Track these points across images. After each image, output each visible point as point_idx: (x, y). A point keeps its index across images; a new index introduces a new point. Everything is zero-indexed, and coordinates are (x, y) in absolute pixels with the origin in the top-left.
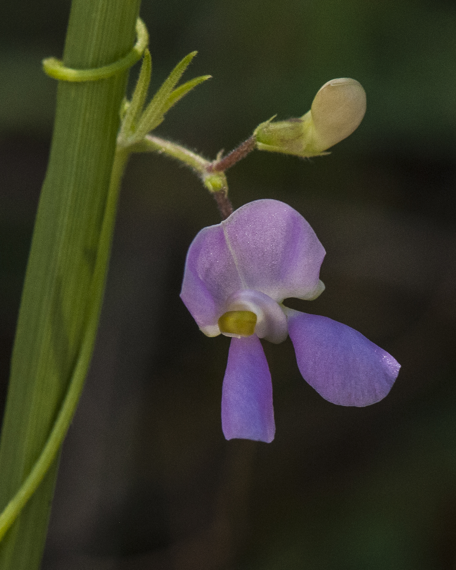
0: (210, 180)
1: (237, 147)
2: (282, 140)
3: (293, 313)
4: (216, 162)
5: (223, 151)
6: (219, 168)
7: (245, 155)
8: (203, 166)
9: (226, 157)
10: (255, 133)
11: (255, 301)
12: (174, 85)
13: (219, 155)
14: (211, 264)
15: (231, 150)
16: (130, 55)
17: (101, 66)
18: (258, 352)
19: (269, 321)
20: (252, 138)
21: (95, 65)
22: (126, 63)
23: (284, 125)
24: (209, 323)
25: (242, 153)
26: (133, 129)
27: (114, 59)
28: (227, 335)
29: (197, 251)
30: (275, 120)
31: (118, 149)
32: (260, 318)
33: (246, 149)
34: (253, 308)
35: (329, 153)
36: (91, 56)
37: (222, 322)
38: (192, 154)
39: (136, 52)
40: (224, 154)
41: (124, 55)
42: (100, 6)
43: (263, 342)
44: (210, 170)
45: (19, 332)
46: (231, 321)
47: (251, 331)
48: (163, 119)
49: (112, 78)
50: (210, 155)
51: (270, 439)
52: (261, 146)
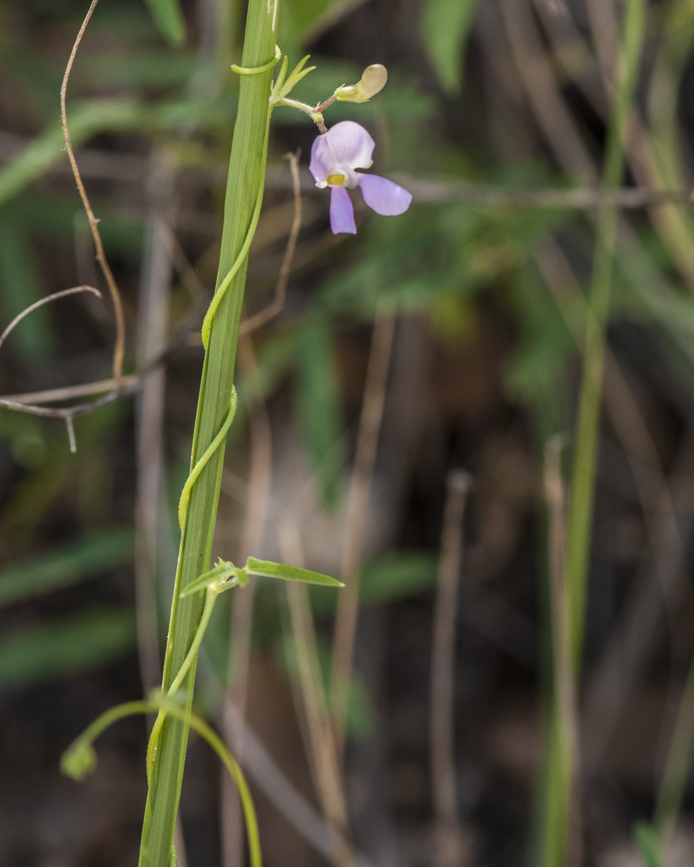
0: (316, 116)
1: (327, 100)
2: (348, 95)
3: (360, 175)
4: (317, 108)
5: (320, 102)
6: (319, 110)
7: (331, 103)
8: (311, 110)
9: (321, 105)
10: (335, 93)
11: (343, 169)
12: (298, 72)
13: (318, 104)
14: (322, 154)
15: (324, 101)
16: (274, 60)
17: (261, 66)
18: (345, 193)
19: (350, 178)
20: (334, 95)
21: (258, 66)
22: (272, 64)
23: (349, 88)
24: (322, 180)
25: (330, 102)
26: (278, 94)
27: (266, 63)
28: (330, 186)
29: (316, 147)
30: (344, 86)
31: (269, 105)
32: (346, 177)
33: (331, 101)
34: (343, 172)
35: (369, 100)
36: (256, 62)
37: (329, 179)
38: (304, 105)
39: (276, 58)
40: (321, 104)
41: (271, 61)
42: (259, 39)
43: (347, 189)
44: (314, 112)
45: (228, 193)
46: (333, 179)
47: (342, 183)
48: (291, 89)
49: (266, 72)
50: (314, 105)
51: (355, 232)
52: (338, 98)
